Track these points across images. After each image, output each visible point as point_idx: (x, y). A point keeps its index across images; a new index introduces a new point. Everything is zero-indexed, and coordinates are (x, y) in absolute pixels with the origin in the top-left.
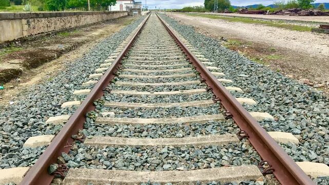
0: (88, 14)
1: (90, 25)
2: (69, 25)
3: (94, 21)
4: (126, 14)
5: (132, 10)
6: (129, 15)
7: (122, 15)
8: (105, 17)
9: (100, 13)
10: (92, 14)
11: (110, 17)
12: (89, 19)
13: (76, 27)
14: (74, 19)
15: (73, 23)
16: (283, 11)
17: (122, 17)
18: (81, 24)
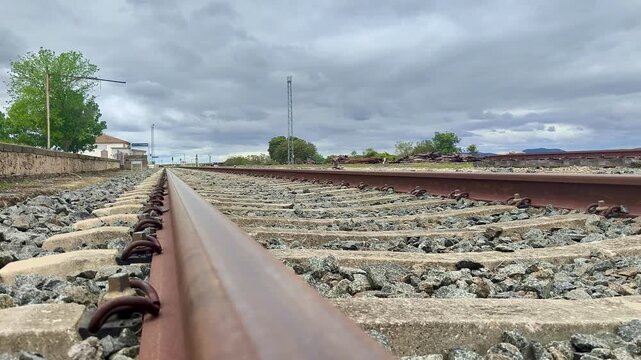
0: (48, 154)
1: (50, 176)
2: (11, 169)
3: (58, 169)
4: (117, 166)
5: (128, 158)
6: (122, 168)
7: (109, 167)
8: (78, 165)
9: (70, 157)
10: (55, 155)
11: (87, 166)
12: (48, 165)
13: (25, 176)
14: (20, 159)
15: (18, 167)
16: (411, 157)
17: (110, 170)
18: (33, 171)
